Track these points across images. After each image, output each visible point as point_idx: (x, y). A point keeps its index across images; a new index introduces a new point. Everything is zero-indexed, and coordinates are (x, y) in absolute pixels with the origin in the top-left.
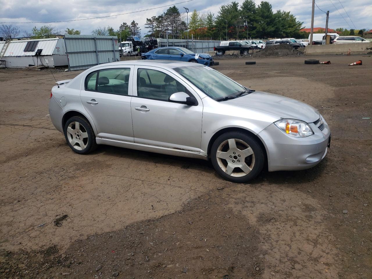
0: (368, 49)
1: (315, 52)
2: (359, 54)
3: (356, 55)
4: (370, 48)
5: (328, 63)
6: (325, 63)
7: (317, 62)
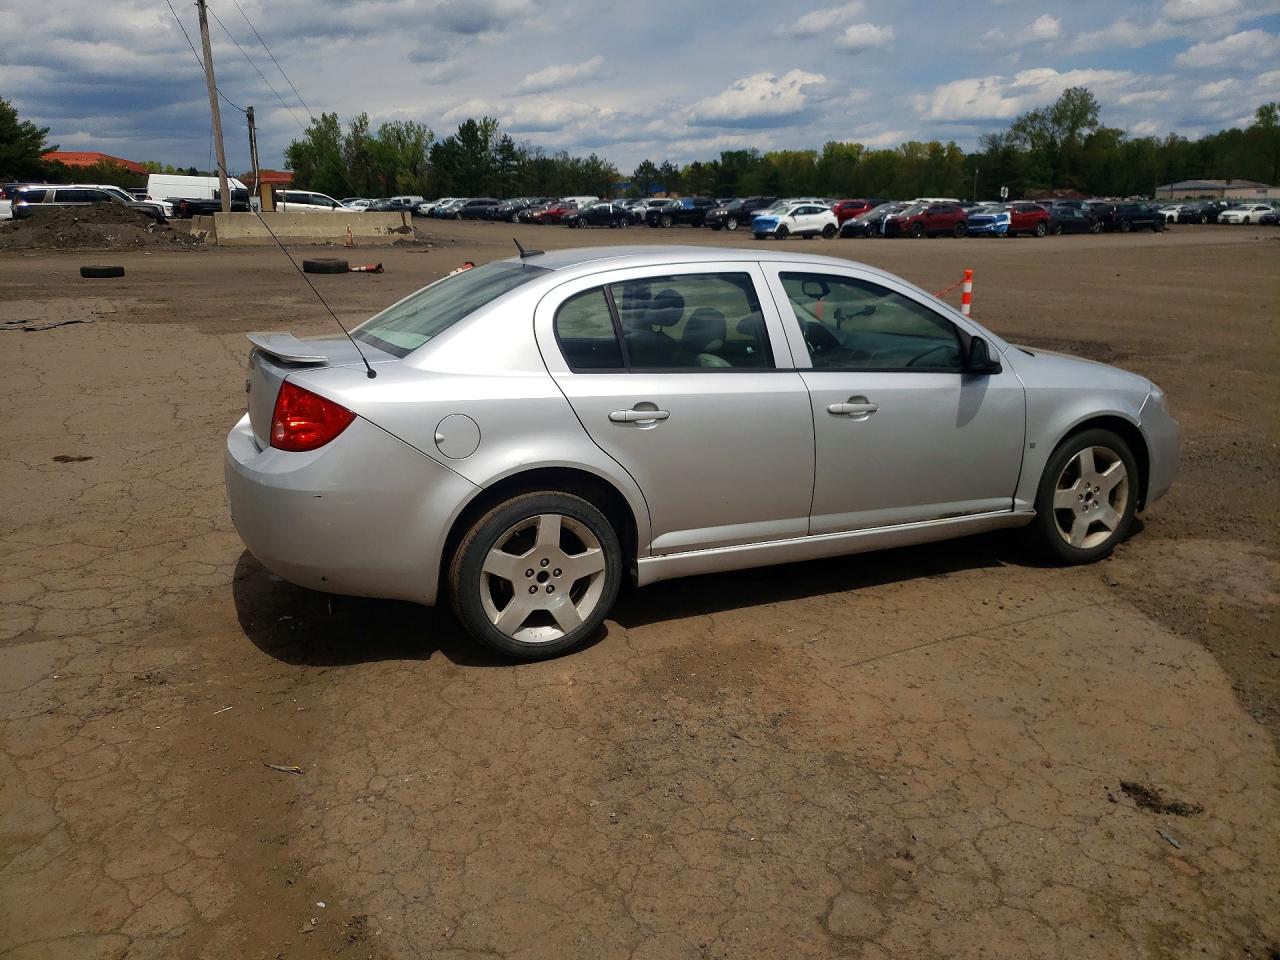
0: (391, 231)
1: (246, 235)
2: (372, 247)
3: (364, 247)
4: (397, 227)
5: (378, 269)
6: (367, 271)
7: (342, 269)
